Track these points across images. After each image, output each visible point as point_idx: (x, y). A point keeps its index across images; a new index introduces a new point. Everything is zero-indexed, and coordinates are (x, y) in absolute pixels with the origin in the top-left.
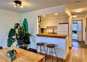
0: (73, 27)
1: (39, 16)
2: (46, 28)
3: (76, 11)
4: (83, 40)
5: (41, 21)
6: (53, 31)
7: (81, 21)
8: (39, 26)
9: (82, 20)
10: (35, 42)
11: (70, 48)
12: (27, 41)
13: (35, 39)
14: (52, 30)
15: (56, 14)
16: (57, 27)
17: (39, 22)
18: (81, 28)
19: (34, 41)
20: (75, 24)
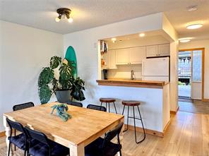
0: (179, 69)
1: (101, 41)
2: (115, 67)
3: (189, 28)
4: (205, 98)
5: (105, 51)
6: (132, 74)
7: (201, 51)
8: (103, 64)
9: (203, 49)
10: (93, 97)
11: (173, 113)
12: (78, 94)
13: (95, 90)
14: (130, 73)
15: (142, 35)
16: (141, 65)
17: (102, 53)
18: (201, 68)
19: (91, 94)
20: (187, 61)
